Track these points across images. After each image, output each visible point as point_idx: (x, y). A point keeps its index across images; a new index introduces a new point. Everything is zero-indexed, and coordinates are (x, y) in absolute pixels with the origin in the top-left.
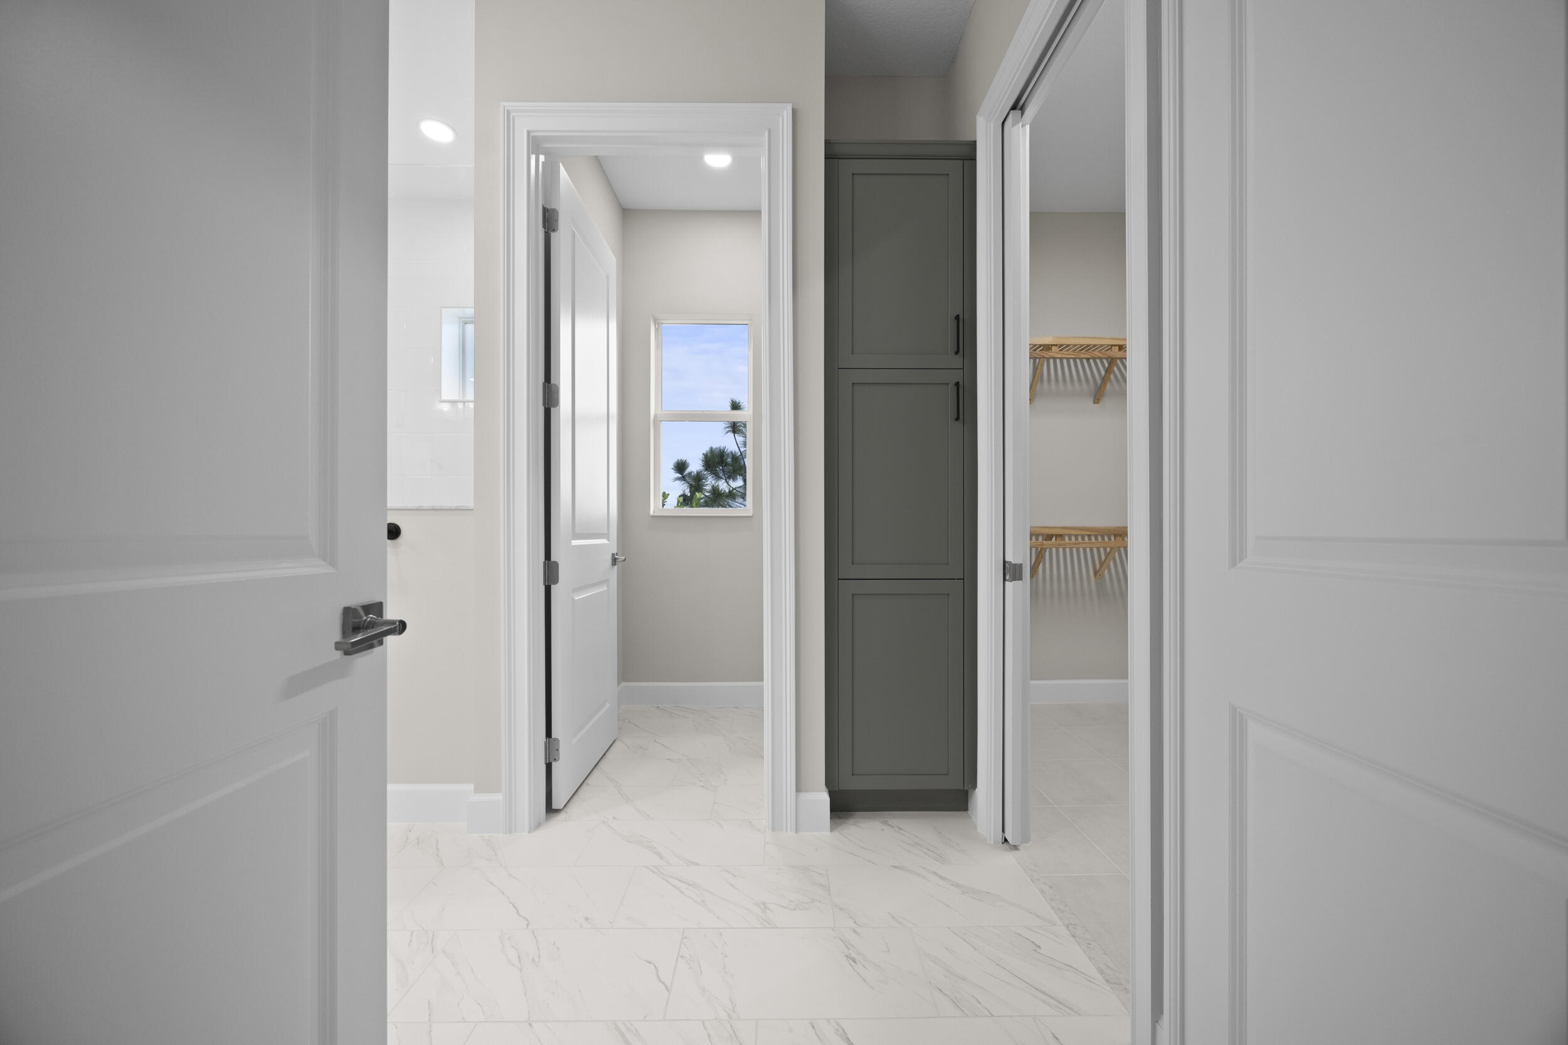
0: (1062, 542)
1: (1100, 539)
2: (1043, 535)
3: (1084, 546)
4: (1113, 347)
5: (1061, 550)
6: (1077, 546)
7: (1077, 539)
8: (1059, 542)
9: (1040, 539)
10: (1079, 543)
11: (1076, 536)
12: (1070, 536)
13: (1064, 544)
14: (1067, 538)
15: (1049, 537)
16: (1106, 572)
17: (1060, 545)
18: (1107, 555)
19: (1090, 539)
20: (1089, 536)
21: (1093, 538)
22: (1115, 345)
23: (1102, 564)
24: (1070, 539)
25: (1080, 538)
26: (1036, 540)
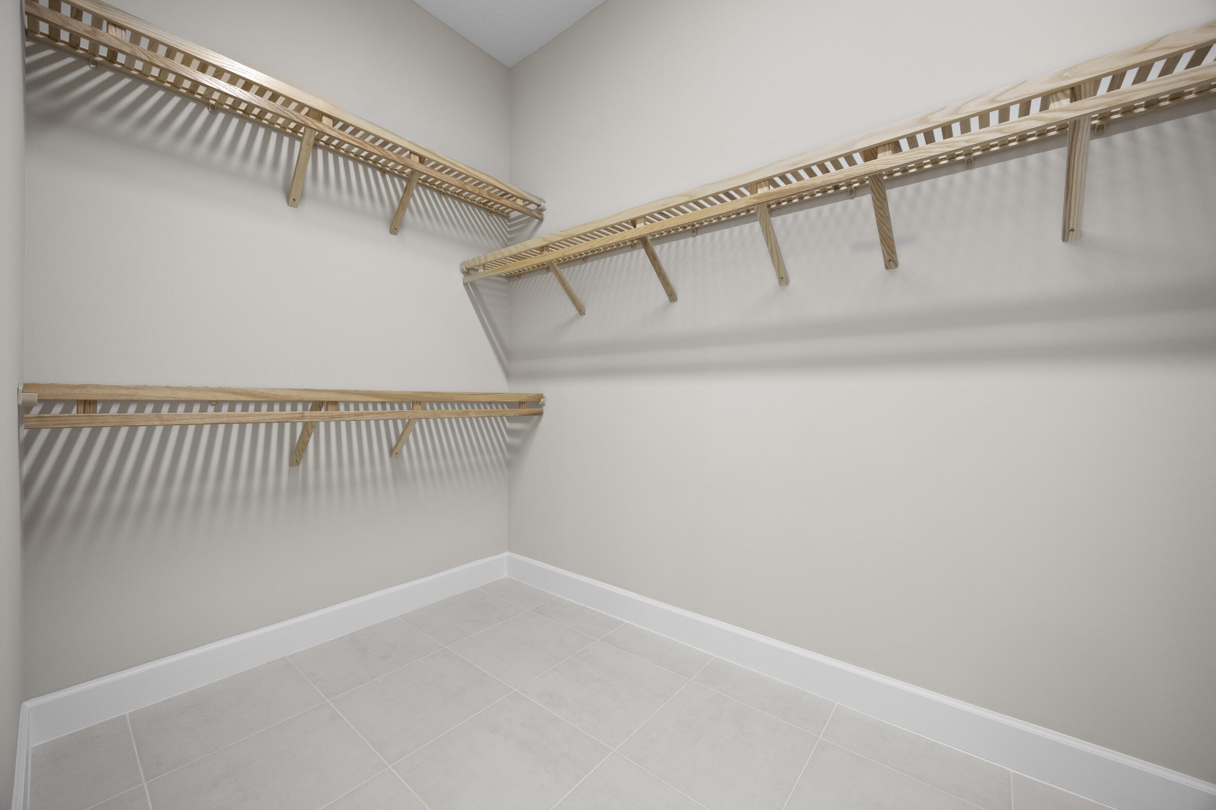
0: (336, 413)
1: (396, 407)
2: (305, 403)
3: (368, 417)
4: (412, 155)
5: (333, 425)
6: (358, 418)
7: (357, 408)
8: (332, 412)
9: (300, 407)
10: (362, 414)
11: (356, 404)
12: (347, 404)
13: (340, 416)
14: (342, 407)
15: (318, 405)
16: (405, 449)
17: (332, 417)
18: (405, 427)
19: (384, 408)
20: (383, 403)
21: (388, 406)
22: (415, 154)
23: (399, 438)
24: (347, 408)
25: (361, 407)
26: (292, 410)
